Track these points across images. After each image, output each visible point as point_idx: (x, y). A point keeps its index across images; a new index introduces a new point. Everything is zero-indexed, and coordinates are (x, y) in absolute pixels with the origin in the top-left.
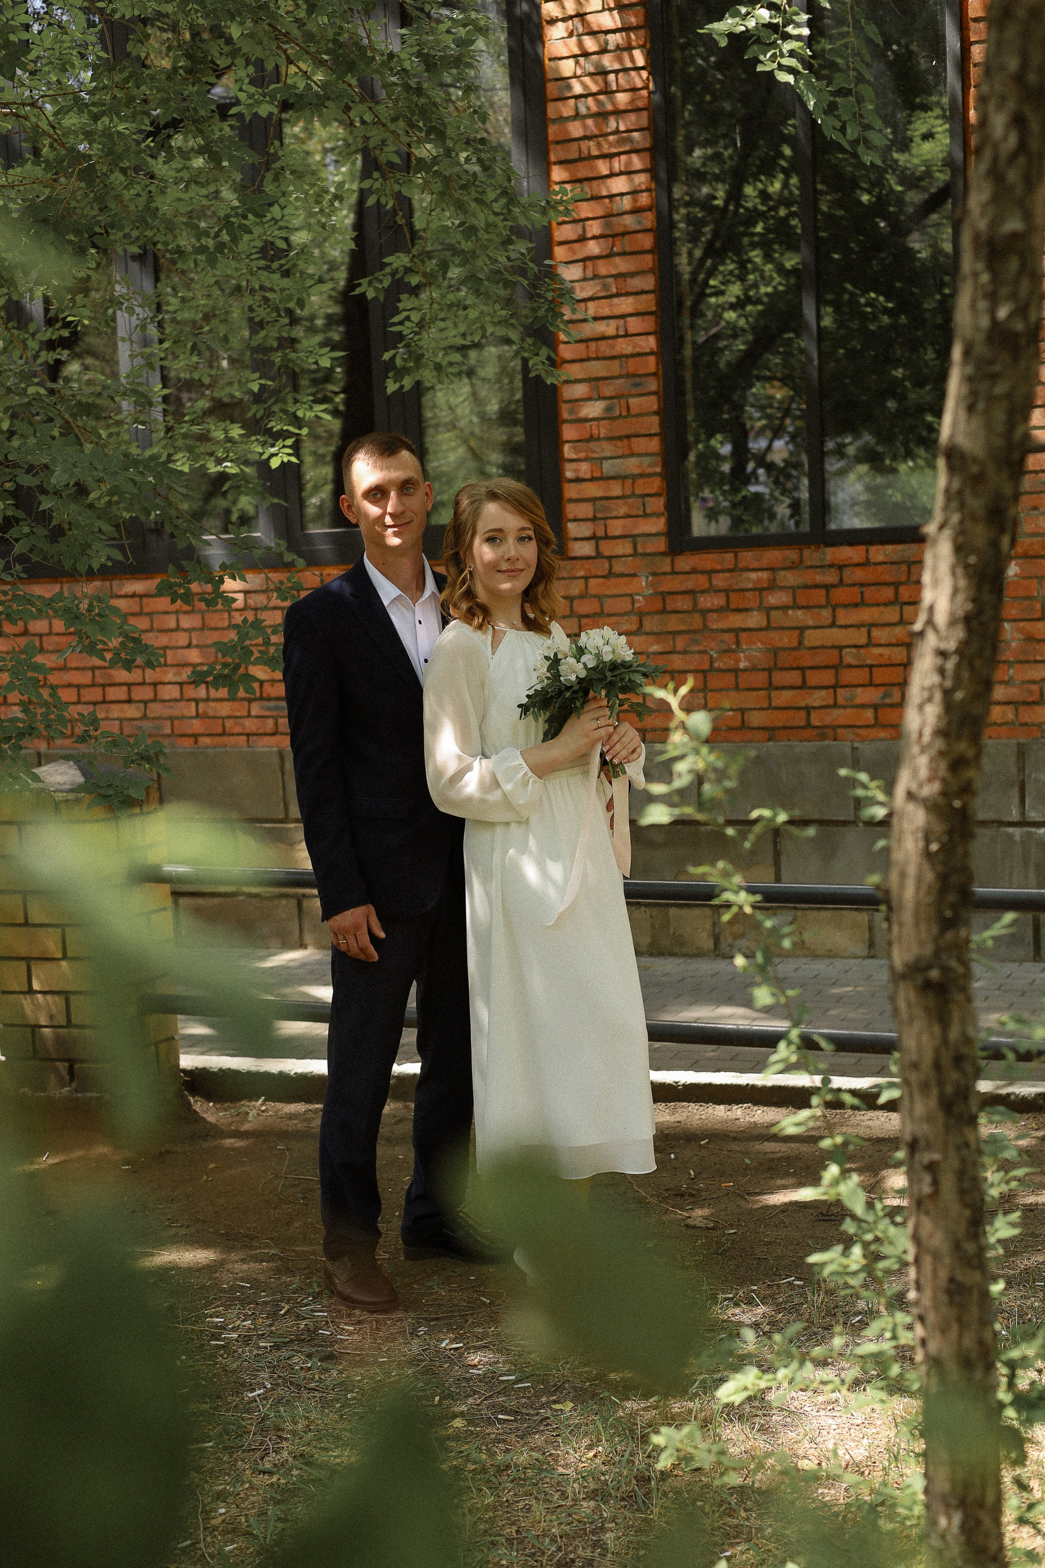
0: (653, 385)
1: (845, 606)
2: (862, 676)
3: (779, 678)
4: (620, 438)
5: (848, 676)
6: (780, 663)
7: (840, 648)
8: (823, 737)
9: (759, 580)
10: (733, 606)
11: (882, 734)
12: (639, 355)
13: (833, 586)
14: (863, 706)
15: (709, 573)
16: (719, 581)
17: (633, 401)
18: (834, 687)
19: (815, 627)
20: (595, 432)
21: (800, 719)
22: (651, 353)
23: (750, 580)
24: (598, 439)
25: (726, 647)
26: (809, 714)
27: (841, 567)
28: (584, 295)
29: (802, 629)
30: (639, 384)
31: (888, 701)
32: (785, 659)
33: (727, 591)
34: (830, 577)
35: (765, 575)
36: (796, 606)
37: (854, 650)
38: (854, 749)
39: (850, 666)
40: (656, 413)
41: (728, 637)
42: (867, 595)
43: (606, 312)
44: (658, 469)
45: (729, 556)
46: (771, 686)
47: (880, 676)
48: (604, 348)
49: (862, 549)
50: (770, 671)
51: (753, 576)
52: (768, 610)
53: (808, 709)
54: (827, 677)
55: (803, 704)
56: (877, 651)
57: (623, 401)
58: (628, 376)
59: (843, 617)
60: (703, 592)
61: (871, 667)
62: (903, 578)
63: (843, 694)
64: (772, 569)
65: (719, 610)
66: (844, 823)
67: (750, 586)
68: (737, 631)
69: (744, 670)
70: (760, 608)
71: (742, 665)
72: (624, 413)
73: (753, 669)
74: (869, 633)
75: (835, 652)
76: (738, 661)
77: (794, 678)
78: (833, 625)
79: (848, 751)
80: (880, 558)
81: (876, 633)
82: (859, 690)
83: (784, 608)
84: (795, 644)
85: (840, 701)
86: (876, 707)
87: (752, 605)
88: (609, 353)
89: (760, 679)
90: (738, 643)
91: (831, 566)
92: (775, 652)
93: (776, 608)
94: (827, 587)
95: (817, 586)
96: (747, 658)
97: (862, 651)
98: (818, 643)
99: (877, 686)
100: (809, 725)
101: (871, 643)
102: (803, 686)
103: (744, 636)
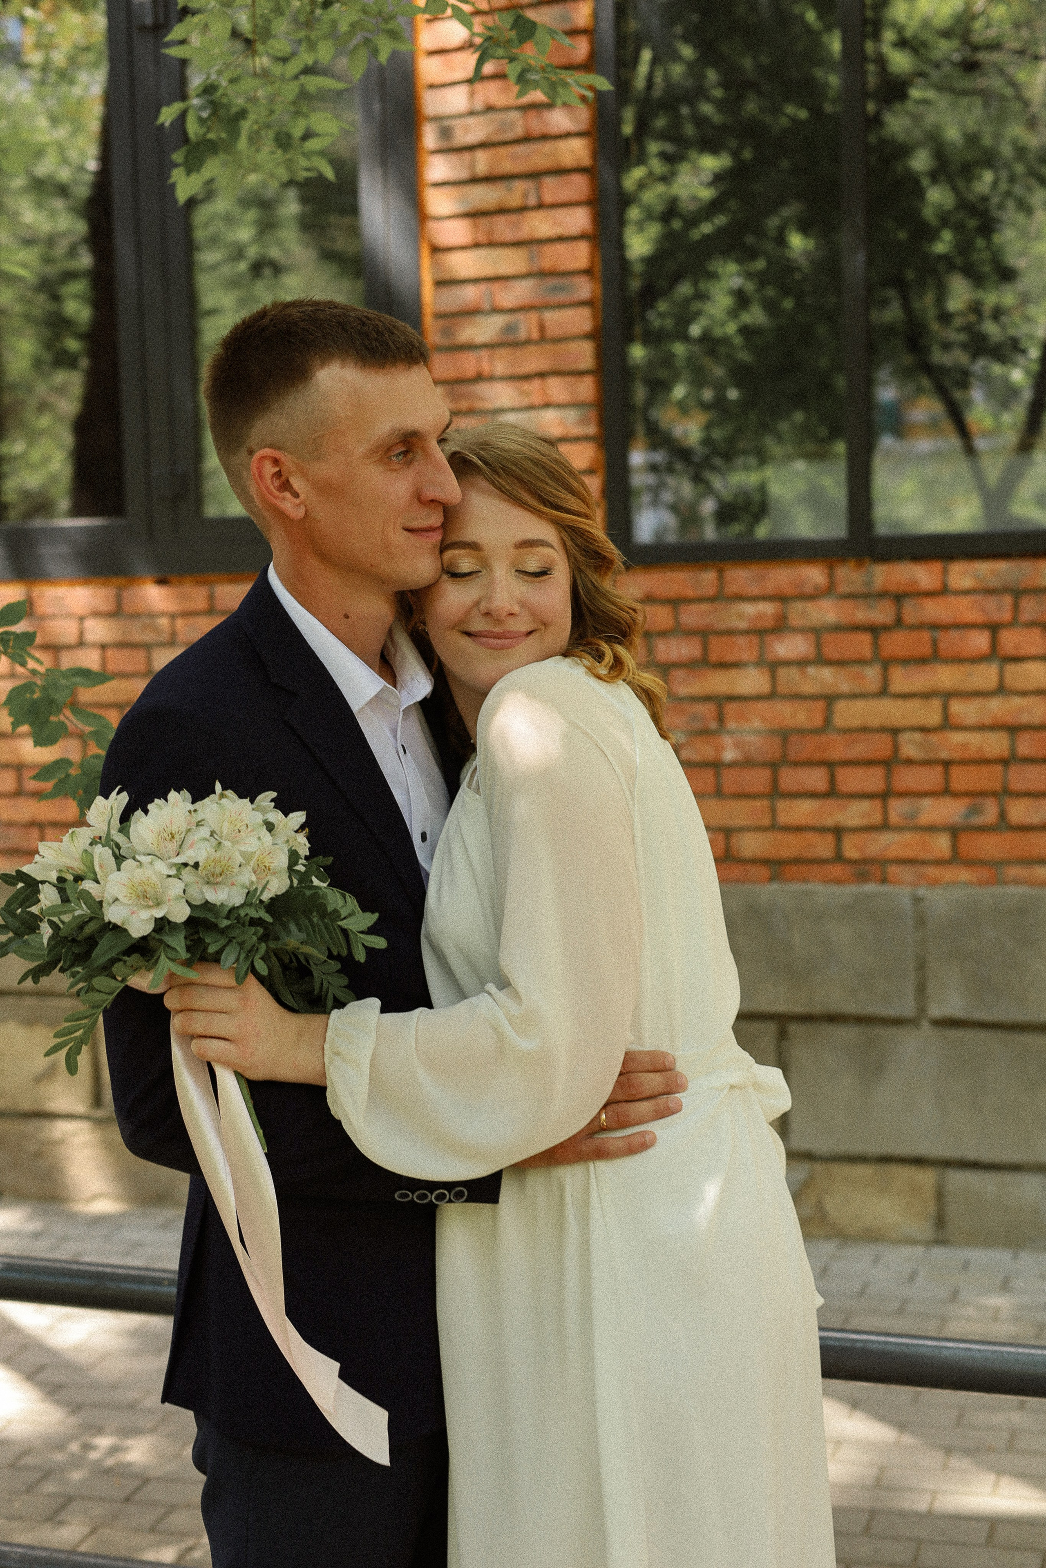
0: (585, 289)
1: (906, 661)
2: (932, 778)
3: (790, 778)
4: (527, 377)
5: (907, 778)
6: (793, 754)
7: (895, 732)
8: (862, 878)
9: (759, 616)
10: (714, 657)
11: (964, 875)
12: (561, 239)
13: (886, 628)
14: (932, 829)
15: (675, 603)
16: (692, 616)
17: (550, 316)
18: (884, 796)
19: (854, 696)
20: (486, 368)
21: (823, 847)
22: (582, 237)
23: (741, 616)
24: (491, 378)
25: (697, 725)
26: (839, 839)
27: (899, 598)
28: (472, 138)
29: (830, 699)
30: (562, 289)
31: (977, 820)
32: (799, 749)
33: (704, 634)
34: (882, 613)
35: (768, 608)
36: (821, 660)
37: (918, 736)
38: (917, 900)
39: (910, 762)
40: (588, 336)
41: (707, 710)
42: (943, 646)
43: (507, 167)
44: (592, 429)
45: (708, 577)
46: (776, 792)
47: (962, 778)
48: (503, 228)
49: (937, 567)
50: (774, 766)
51: (750, 609)
52: (774, 666)
53: (838, 832)
54: (873, 779)
55: (830, 822)
56: (957, 738)
57: (533, 316)
58: (542, 274)
59: (901, 679)
60: (664, 634)
61: (947, 764)
62: (1006, 616)
63: (898, 808)
64: (781, 598)
65: (690, 665)
66: (897, 1022)
67: (743, 625)
68: (721, 701)
69: (733, 765)
70: (760, 663)
71: (729, 755)
72: (535, 335)
73: (747, 763)
74: (945, 708)
75: (886, 738)
76: (720, 749)
77: (816, 779)
78: (884, 692)
79: (906, 903)
80: (967, 583)
81: (957, 707)
82: (927, 802)
83: (802, 663)
84: (818, 722)
85: (894, 818)
86: (954, 831)
87: (747, 655)
88: (508, 235)
89: (759, 779)
90: (721, 719)
91: (882, 595)
92: (785, 735)
93: (787, 663)
94: (874, 630)
95: (856, 628)
96: (738, 745)
97: (934, 738)
98: (856, 722)
99: (956, 795)
100: (839, 858)
101: (947, 724)
102: (832, 793)
103: (731, 708)
